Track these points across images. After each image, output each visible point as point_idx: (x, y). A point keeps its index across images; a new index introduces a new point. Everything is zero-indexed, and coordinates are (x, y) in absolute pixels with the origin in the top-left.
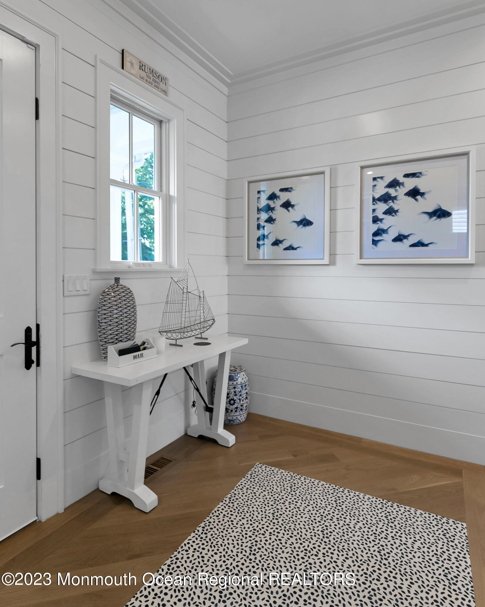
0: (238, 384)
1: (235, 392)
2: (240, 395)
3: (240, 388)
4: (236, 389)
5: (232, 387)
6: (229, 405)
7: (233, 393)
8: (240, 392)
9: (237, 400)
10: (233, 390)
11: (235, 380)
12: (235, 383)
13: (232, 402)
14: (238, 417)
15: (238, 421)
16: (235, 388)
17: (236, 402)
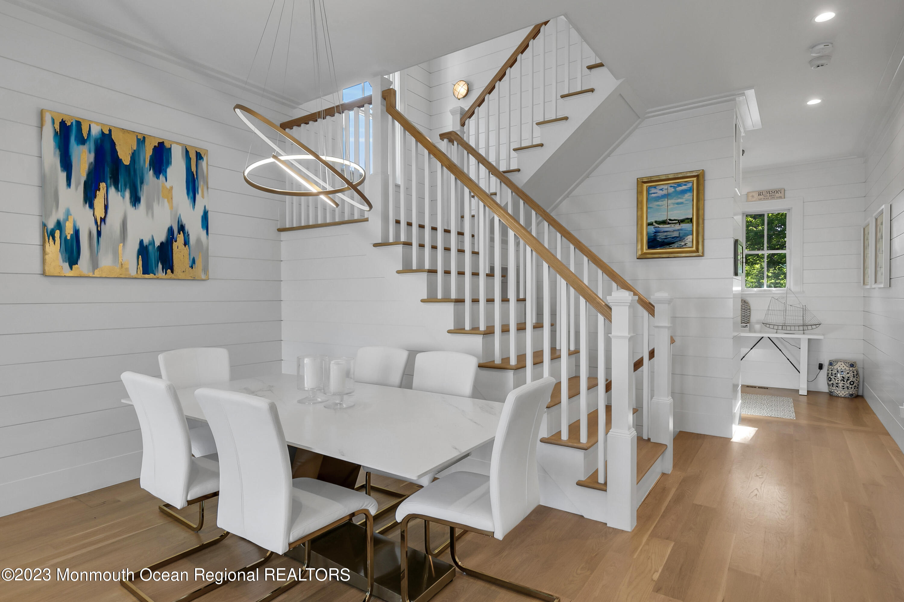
0: (834, 368)
1: (832, 373)
2: (835, 376)
3: (836, 371)
4: (833, 372)
5: (831, 369)
6: (828, 381)
7: (831, 373)
8: (835, 374)
9: (832, 378)
10: (831, 372)
11: (833, 365)
12: (832, 367)
13: (830, 379)
14: (835, 390)
15: (836, 394)
16: (832, 370)
17: (832, 379)
